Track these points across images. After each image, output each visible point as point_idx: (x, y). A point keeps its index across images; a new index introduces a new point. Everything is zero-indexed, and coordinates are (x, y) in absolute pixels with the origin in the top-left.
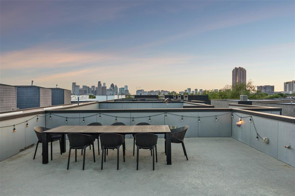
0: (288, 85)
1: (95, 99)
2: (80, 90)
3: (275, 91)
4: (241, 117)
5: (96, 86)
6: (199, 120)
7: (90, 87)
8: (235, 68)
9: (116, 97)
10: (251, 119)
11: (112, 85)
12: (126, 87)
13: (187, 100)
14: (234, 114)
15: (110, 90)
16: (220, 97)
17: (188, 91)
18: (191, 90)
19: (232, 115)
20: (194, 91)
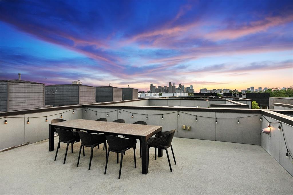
2: (156, 89)
4: (270, 123)
5: (168, 86)
6: (216, 121)
7: (163, 87)
9: (182, 94)
10: (281, 126)
11: (180, 85)
12: (192, 86)
13: (246, 98)
14: (264, 117)
15: (178, 89)
16: (287, 95)
17: (251, 90)
19: (261, 118)
20: (258, 89)
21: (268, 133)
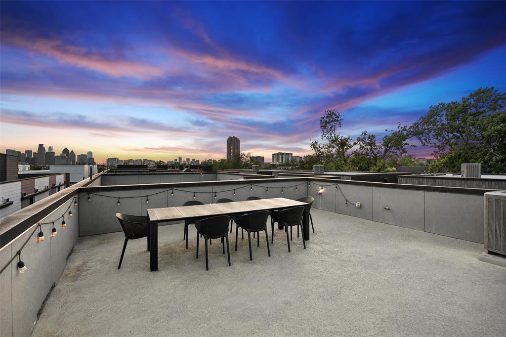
0: (275, 156)
1: (49, 171)
3: (265, 162)
4: (322, 186)
5: (35, 151)
7: (23, 152)
8: (230, 137)
10: (337, 186)
11: (66, 151)
14: (311, 183)
15: (62, 157)
17: (178, 161)
18: (182, 160)
19: (309, 184)
20: (186, 161)
21: (320, 194)
